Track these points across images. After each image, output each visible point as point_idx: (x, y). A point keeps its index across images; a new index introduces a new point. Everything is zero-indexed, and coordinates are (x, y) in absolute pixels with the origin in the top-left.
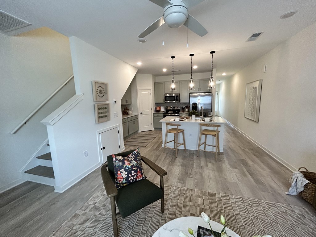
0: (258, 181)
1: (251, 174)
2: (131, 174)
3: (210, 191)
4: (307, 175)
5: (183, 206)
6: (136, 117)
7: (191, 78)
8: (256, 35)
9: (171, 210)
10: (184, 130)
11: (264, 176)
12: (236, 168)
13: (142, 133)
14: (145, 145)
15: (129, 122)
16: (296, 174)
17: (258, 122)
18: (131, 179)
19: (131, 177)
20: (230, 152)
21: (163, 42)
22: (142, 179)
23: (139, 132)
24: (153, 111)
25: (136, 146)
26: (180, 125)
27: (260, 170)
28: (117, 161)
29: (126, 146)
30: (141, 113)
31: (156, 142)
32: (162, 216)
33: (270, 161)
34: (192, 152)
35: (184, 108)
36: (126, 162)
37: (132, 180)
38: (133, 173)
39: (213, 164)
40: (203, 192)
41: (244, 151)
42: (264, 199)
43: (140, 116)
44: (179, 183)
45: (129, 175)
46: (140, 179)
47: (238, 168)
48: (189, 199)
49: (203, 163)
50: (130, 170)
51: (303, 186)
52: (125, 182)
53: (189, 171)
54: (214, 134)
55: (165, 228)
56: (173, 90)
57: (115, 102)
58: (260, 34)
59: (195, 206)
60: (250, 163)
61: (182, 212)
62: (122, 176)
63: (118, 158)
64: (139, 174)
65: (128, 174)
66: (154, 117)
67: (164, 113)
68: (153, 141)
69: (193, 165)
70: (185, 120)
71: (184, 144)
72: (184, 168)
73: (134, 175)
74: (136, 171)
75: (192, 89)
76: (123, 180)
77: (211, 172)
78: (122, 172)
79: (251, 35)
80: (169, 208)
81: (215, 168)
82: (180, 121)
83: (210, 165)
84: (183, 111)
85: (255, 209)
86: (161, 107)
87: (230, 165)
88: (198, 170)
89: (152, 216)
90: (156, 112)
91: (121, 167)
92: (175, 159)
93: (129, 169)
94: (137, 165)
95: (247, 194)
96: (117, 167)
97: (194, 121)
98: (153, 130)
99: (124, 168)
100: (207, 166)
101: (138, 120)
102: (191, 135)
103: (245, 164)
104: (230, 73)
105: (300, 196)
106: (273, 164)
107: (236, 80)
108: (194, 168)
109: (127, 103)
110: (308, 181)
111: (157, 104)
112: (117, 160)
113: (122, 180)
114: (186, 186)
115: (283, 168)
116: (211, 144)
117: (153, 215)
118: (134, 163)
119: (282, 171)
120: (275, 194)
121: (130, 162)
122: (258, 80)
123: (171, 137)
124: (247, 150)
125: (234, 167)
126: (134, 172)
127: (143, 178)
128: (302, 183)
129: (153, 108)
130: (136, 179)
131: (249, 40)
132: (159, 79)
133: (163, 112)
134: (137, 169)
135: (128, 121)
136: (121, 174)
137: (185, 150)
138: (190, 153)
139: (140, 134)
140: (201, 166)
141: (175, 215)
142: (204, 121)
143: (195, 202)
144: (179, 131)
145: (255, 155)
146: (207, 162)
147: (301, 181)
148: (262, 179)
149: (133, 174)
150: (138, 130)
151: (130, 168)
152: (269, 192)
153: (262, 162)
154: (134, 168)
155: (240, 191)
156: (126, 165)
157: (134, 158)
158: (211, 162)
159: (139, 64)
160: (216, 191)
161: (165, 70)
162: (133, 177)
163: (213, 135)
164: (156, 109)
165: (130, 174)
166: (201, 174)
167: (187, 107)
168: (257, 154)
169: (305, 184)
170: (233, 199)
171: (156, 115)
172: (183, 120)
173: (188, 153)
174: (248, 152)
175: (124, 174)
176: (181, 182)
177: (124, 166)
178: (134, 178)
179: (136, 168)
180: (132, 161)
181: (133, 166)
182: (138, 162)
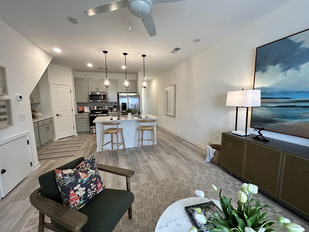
0: (188, 160)
1: (182, 156)
2: (91, 188)
3: (163, 178)
4: (214, 146)
5: (147, 202)
6: (51, 120)
7: (125, 76)
8: (177, 49)
9: (138, 211)
10: (123, 129)
11: (189, 155)
12: (171, 154)
13: (60, 141)
14: (73, 154)
15: (40, 128)
16: (208, 147)
17: (175, 117)
18: (90, 194)
19: (91, 192)
20: (161, 143)
21: (130, 27)
22: (102, 190)
23: (56, 139)
24: (75, 112)
25: (58, 157)
26: (120, 124)
27: (185, 151)
28: (66, 177)
29: (41, 161)
30: (57, 115)
31: (87, 148)
32: (131, 223)
33: (187, 144)
34: (132, 150)
35: (112, 108)
36: (81, 174)
37: (91, 196)
38: (92, 186)
39: (154, 155)
40: (158, 182)
41: (170, 140)
42: (196, 170)
43: (56, 119)
44: (133, 182)
45: (88, 191)
46: (100, 191)
47: (173, 154)
48: (149, 193)
49: (145, 157)
50: (89, 183)
51: (213, 154)
52: (82, 202)
53: (137, 168)
54: (151, 128)
55: (160, 227)
56: (107, 87)
57: (21, 97)
58: (179, 49)
59: (157, 196)
60: (178, 148)
61: (149, 208)
62: (78, 196)
63: (66, 172)
64: (99, 185)
65: (86, 190)
66: (76, 119)
67: (89, 114)
68: (82, 147)
69: (137, 161)
70: (122, 119)
71: (123, 143)
72: (131, 166)
73: (94, 188)
74: (96, 183)
75: (127, 87)
76: (80, 200)
77: (155, 162)
78: (77, 190)
79: (174, 48)
80: (135, 210)
81: (157, 158)
82: (118, 119)
83: (151, 156)
84: (111, 111)
85: (196, 179)
86: (85, 107)
87: (166, 153)
88: (144, 164)
89: (121, 229)
90: (78, 113)
91: (74, 184)
92: (118, 160)
93: (87, 182)
94: (96, 174)
95: (186, 171)
96: (68, 185)
97: (130, 119)
98: (76, 134)
99: (79, 184)
100: (150, 158)
101: (53, 125)
102: (128, 133)
103: (176, 150)
104: (150, 78)
105: (212, 161)
106: (190, 145)
107: (155, 85)
108: (140, 163)
109: (33, 102)
110: (215, 150)
111: (79, 104)
112: (66, 175)
113: (78, 201)
114: (141, 182)
115: (196, 146)
116: (147, 139)
117: (121, 227)
118: (91, 172)
119: (196, 149)
120: (200, 165)
121: (87, 173)
122: (173, 85)
123: (108, 138)
124: (172, 139)
125: (169, 154)
126: (93, 184)
127: (103, 188)
128: (212, 152)
129: (75, 108)
130: (96, 192)
131: (172, 52)
132: (80, 75)
133: (88, 112)
134: (97, 179)
135: (38, 127)
136: (76, 193)
137: (124, 149)
138: (130, 151)
139: (57, 142)
140: (146, 160)
141: (145, 214)
142: (141, 118)
143: (155, 193)
144: (119, 130)
145: (178, 142)
146: (148, 155)
147: (212, 151)
148: (189, 157)
149: (92, 188)
150: (54, 138)
151: (89, 181)
152: (197, 165)
153: (184, 146)
154: (94, 179)
155: (181, 170)
156: (82, 178)
157: (89, 167)
158: (151, 154)
159: (57, 50)
160: (167, 176)
161: (90, 65)
162: (92, 192)
163: (150, 130)
164: (78, 109)
165: (89, 189)
166: (148, 167)
167: (115, 107)
168: (178, 140)
169: (214, 152)
170: (181, 178)
171: (79, 117)
172: (120, 118)
173: (129, 152)
174: (173, 141)
175: (81, 192)
176: (134, 180)
177: (80, 180)
178: (94, 191)
179: (95, 179)
180: (88, 170)
181: (91, 177)
182: (96, 171)
